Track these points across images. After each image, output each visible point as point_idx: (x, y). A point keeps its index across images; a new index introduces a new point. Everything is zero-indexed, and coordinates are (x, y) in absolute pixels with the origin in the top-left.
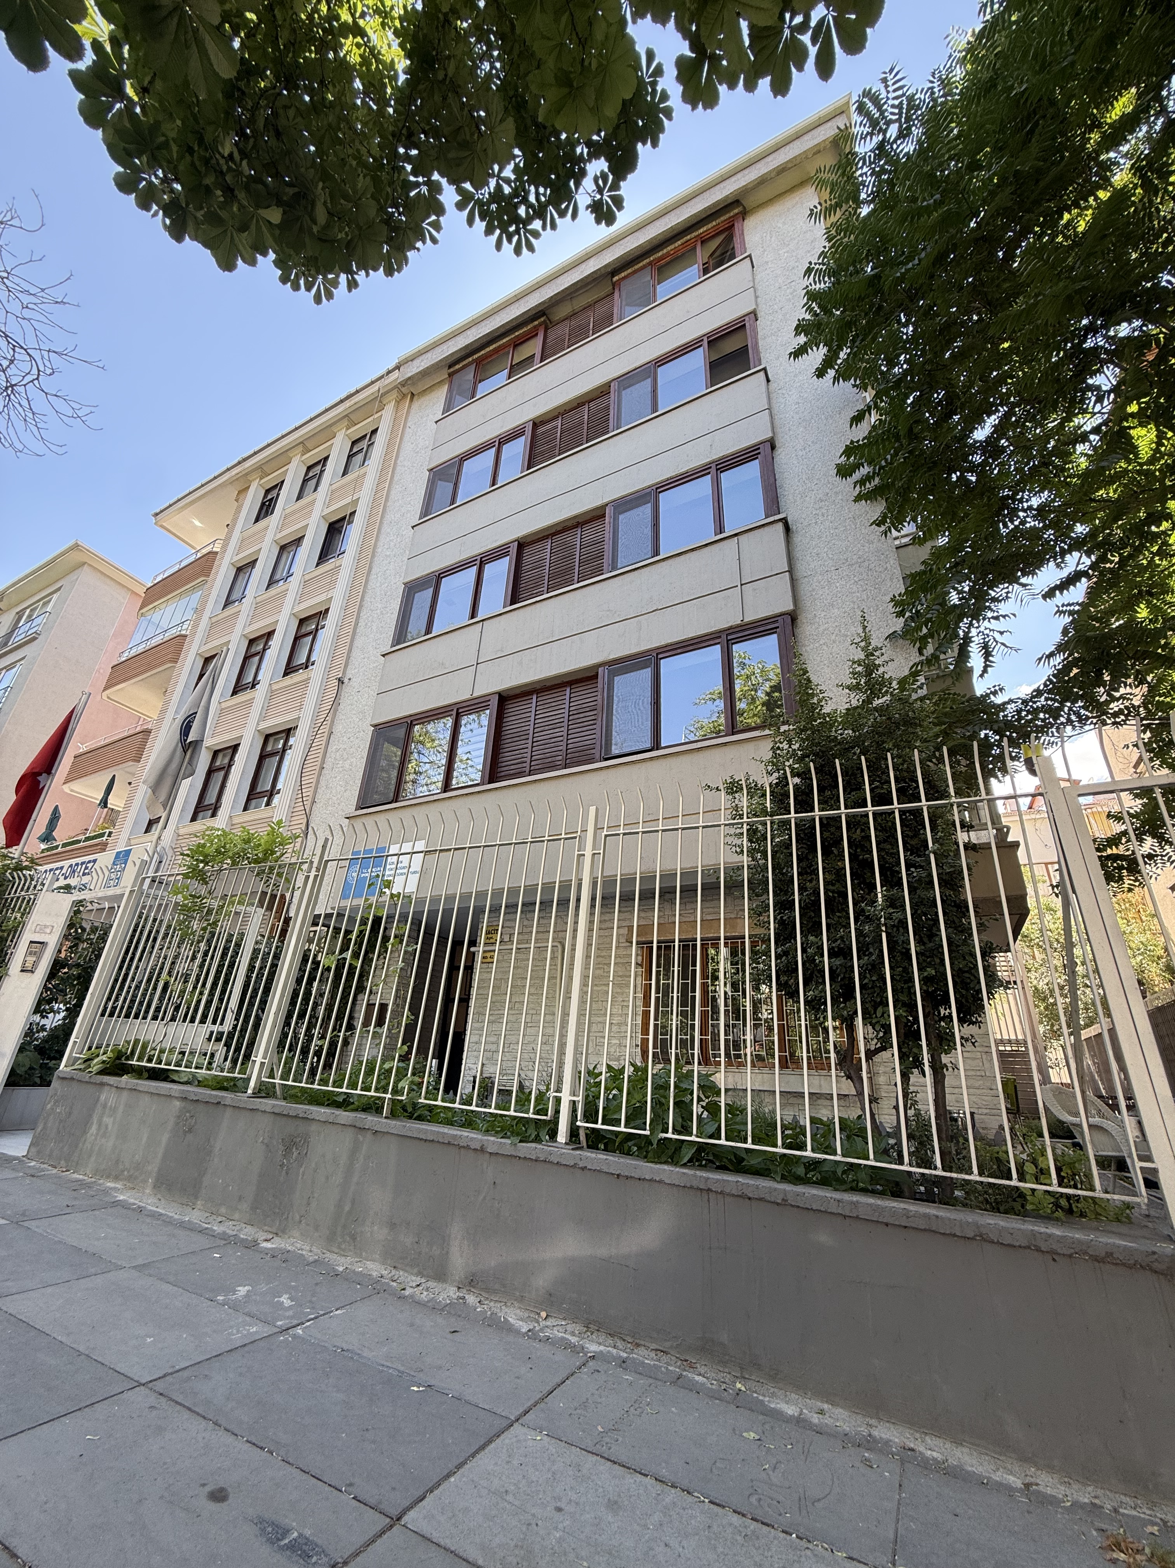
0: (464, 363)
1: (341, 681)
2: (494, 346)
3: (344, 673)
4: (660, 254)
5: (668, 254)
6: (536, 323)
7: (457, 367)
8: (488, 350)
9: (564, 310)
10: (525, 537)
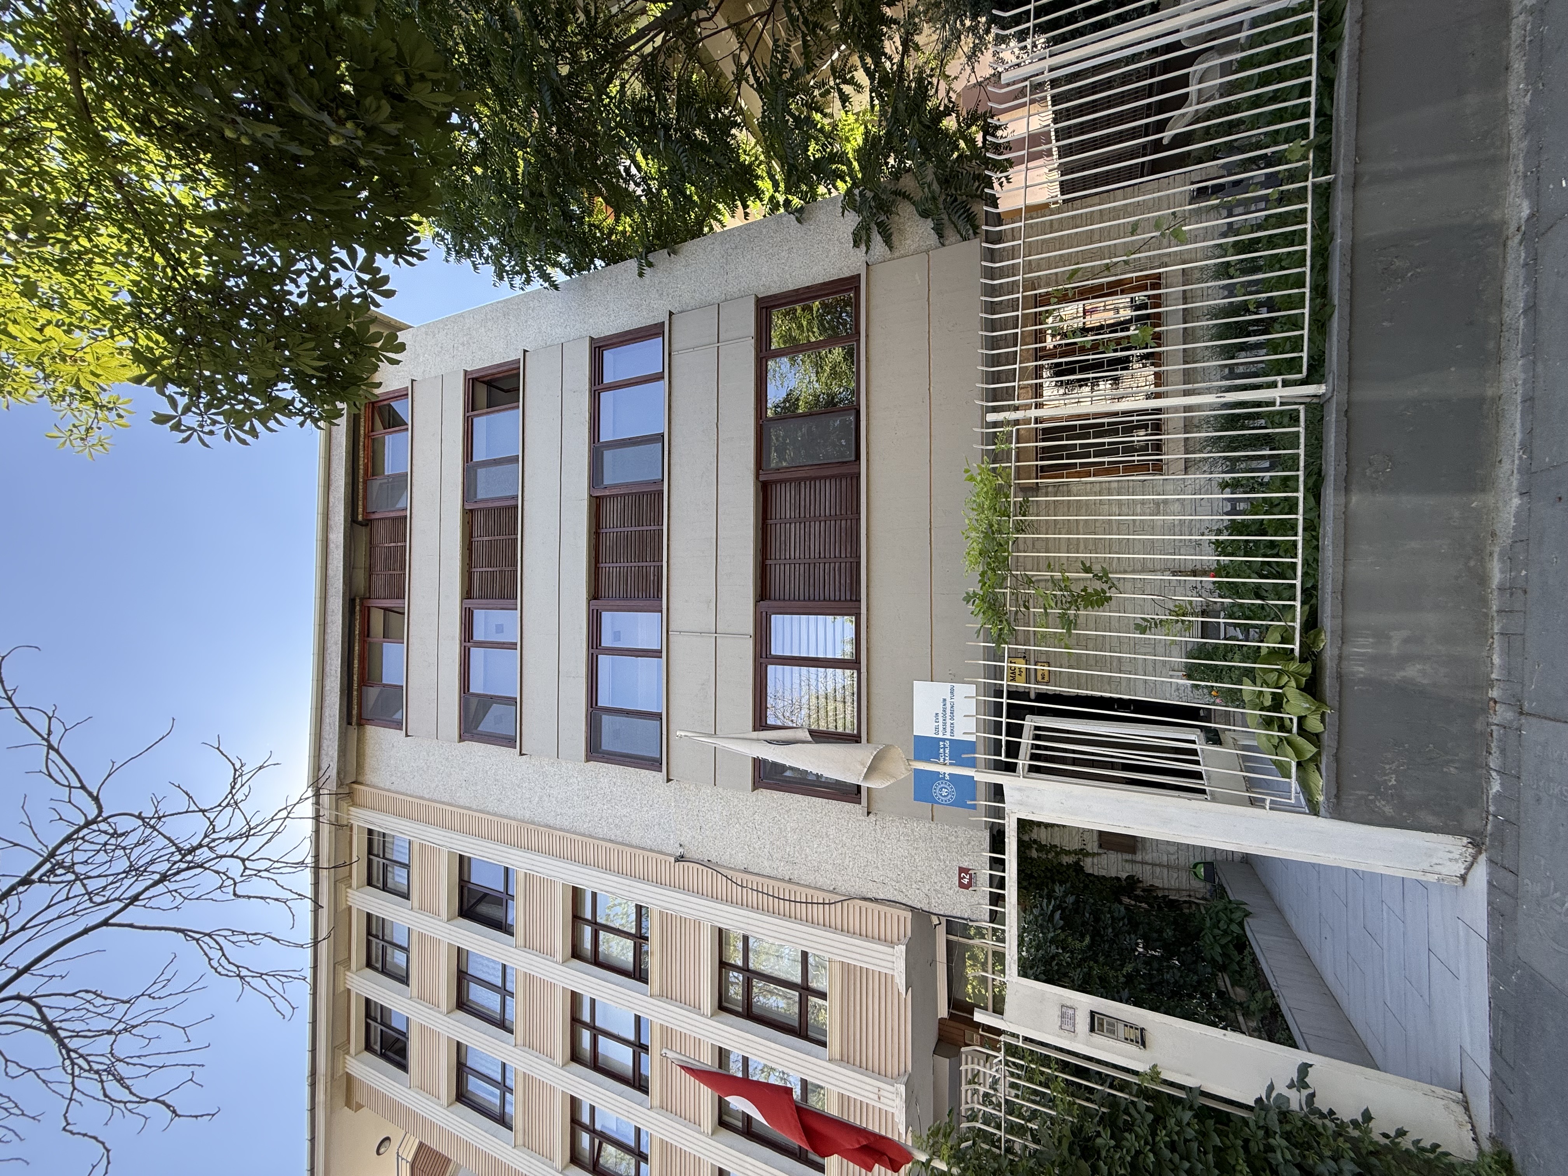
0: (355, 701)
1: (680, 859)
2: (356, 662)
3: (670, 855)
4: (361, 471)
5: (366, 466)
6: (358, 608)
7: (355, 712)
8: (356, 670)
9: (360, 577)
10: (589, 592)
